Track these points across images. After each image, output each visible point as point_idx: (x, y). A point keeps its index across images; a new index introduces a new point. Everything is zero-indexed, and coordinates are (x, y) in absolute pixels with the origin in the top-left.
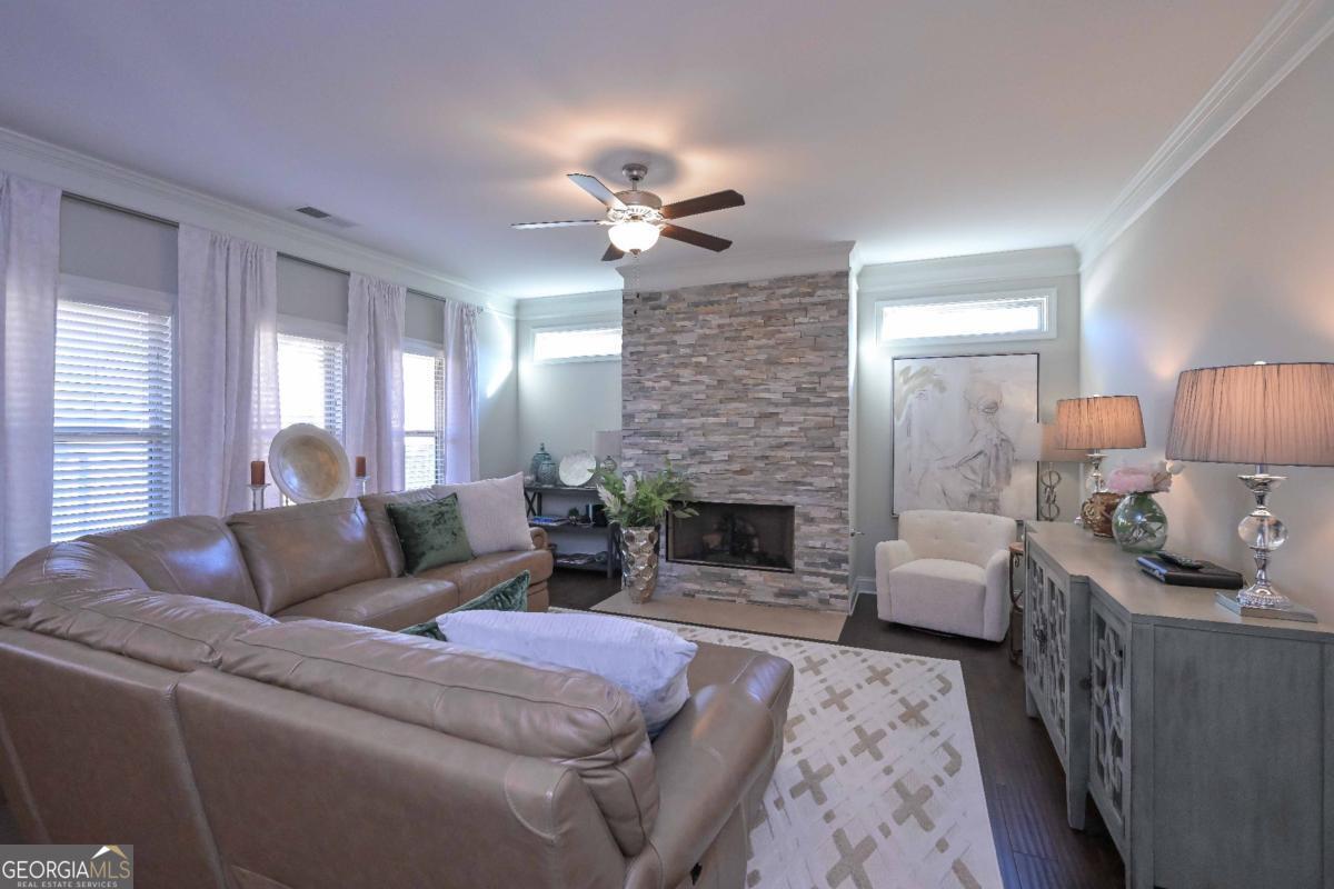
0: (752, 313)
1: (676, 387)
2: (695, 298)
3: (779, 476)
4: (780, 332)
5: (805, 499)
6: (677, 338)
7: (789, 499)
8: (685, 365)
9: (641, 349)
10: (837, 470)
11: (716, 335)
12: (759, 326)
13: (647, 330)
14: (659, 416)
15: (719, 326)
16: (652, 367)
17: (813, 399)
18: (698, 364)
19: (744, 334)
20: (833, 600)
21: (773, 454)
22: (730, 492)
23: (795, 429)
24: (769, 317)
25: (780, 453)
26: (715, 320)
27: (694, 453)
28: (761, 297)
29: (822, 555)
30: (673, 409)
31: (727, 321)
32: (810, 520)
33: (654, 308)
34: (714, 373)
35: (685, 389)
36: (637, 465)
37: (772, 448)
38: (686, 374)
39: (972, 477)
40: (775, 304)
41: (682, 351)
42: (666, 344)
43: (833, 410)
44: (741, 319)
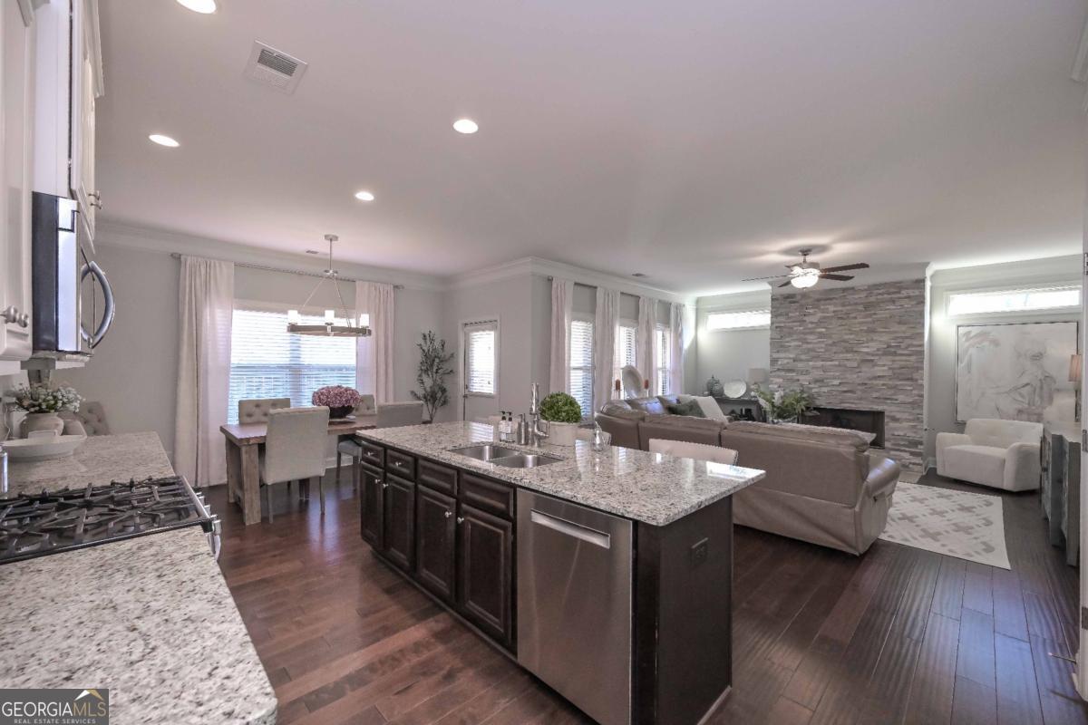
0: (856, 304)
1: (805, 346)
2: (817, 296)
3: (875, 395)
4: (875, 314)
5: (893, 408)
6: (805, 318)
7: (880, 408)
8: (811, 333)
9: (782, 325)
10: (915, 392)
11: (832, 317)
12: (861, 311)
13: (787, 314)
14: (794, 361)
15: (834, 312)
16: (790, 334)
17: (900, 352)
18: (820, 333)
19: (852, 315)
20: (911, 466)
21: (870, 382)
22: (841, 403)
23: (886, 368)
24: (867, 306)
25: (875, 382)
26: (832, 308)
27: (816, 381)
28: (863, 295)
29: (906, 440)
30: (803, 357)
31: (840, 308)
32: (895, 419)
33: (791, 303)
34: (831, 337)
35: (810, 346)
36: (779, 387)
37: (870, 379)
38: (810, 338)
39: (1020, 399)
40: (872, 299)
41: (810, 326)
42: (799, 321)
43: (913, 358)
44: (848, 308)
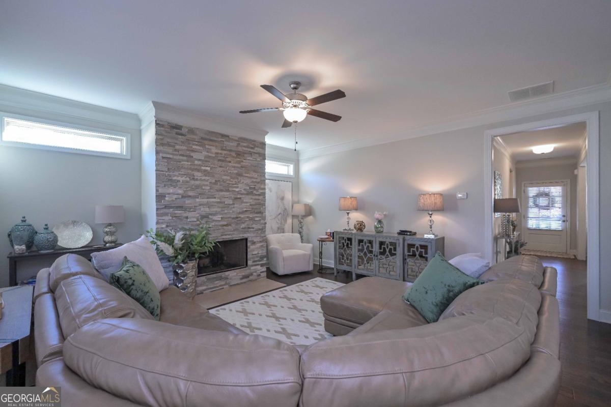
0: (230, 151)
1: (193, 182)
2: (204, 136)
3: (243, 226)
4: (242, 161)
5: (252, 235)
6: (192, 154)
7: (245, 236)
8: (198, 170)
9: (171, 156)
10: (262, 221)
11: (214, 157)
12: (234, 157)
13: (174, 146)
14: (183, 197)
15: (217, 153)
16: (179, 168)
17: (255, 192)
18: (205, 171)
19: (227, 159)
20: (261, 274)
21: (240, 216)
22: (222, 235)
23: (248, 204)
24: (239, 154)
25: (242, 216)
26: (214, 150)
27: (203, 217)
28: (235, 144)
29: (257, 257)
30: (191, 193)
31: (220, 152)
32: (254, 243)
33: (177, 134)
34: (213, 176)
35: (198, 183)
36: (167, 226)
37: (240, 213)
38: (198, 174)
39: (278, 221)
40: (240, 149)
41: (196, 162)
42: (187, 156)
43: (261, 197)
44: (226, 152)
